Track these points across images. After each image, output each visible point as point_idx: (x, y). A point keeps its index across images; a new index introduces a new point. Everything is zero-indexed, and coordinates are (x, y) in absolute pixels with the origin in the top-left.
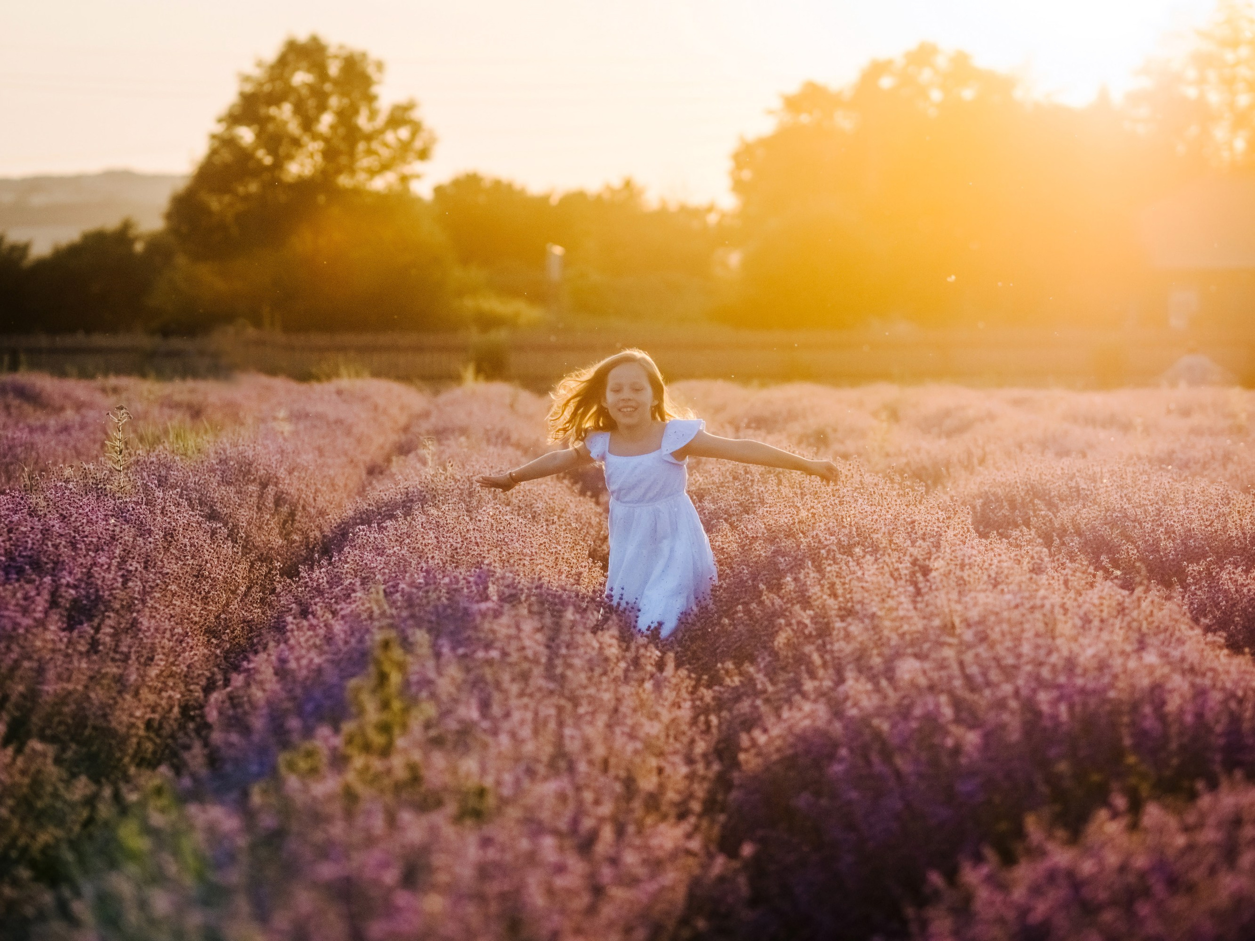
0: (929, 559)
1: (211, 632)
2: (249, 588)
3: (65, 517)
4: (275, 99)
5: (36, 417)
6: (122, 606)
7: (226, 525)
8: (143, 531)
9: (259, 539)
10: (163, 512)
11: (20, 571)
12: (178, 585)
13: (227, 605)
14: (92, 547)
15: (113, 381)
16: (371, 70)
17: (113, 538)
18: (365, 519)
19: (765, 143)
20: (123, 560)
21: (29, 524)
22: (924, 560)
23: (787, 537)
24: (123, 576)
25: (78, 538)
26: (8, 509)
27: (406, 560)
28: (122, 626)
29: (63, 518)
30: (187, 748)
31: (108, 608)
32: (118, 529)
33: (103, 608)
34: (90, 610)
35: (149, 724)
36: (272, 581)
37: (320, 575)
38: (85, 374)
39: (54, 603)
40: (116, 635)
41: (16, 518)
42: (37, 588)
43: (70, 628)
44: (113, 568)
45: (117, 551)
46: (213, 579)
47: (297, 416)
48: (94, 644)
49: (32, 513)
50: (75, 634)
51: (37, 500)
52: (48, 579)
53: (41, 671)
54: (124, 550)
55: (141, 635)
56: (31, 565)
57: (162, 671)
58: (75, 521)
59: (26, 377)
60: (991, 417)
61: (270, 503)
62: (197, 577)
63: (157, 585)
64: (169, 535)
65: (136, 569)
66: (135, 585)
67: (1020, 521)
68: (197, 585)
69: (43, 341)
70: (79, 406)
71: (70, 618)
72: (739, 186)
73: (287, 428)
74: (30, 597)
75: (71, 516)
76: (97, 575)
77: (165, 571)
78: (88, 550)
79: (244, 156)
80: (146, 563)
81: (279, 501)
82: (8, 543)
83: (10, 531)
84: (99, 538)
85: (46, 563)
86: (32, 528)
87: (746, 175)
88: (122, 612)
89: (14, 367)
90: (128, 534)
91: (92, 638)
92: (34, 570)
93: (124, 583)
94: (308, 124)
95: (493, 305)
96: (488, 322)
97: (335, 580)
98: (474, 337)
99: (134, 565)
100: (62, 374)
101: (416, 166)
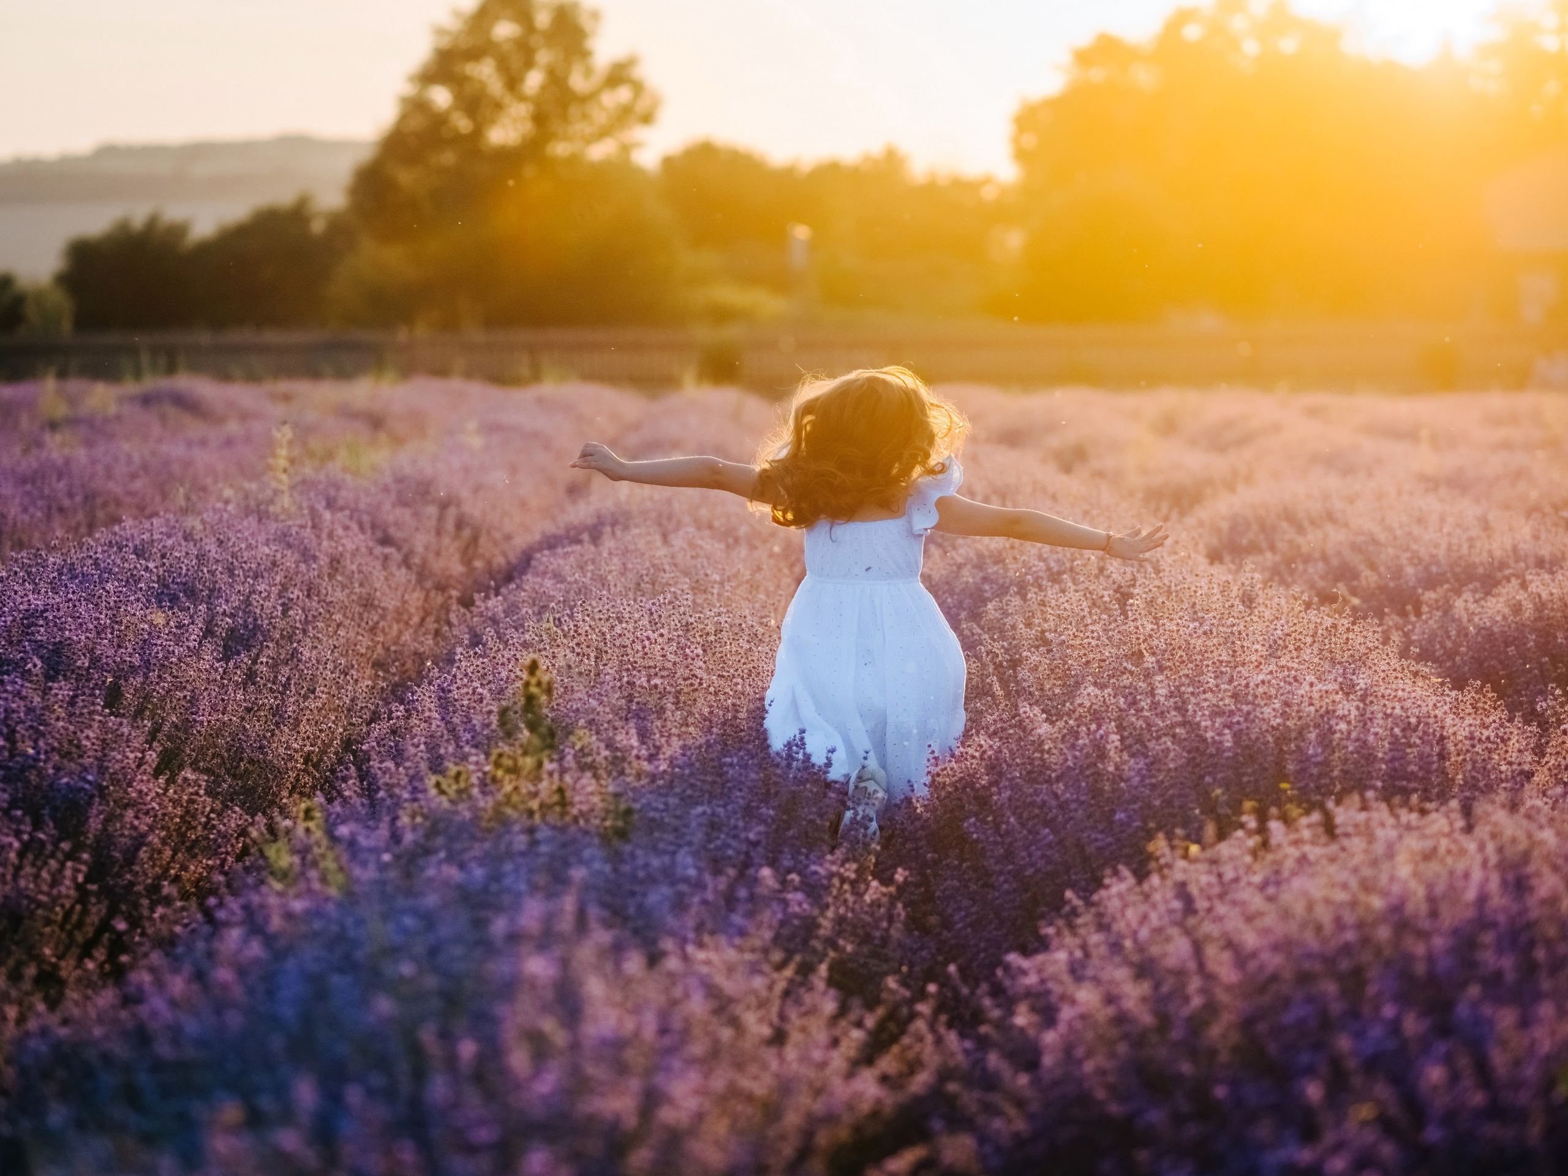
0: (1134, 586)
1: (378, 665)
2: (423, 620)
3: (222, 542)
4: (474, 54)
5: (195, 428)
6: (282, 636)
7: (399, 549)
8: (307, 556)
9: (437, 565)
10: (330, 536)
11: (174, 599)
12: (344, 615)
13: (398, 637)
14: (251, 574)
15: (283, 386)
16: (584, 21)
17: (274, 564)
18: (551, 543)
19: (1052, 104)
20: (284, 588)
21: (184, 549)
22: (1129, 587)
23: (996, 563)
24: (283, 604)
25: (236, 563)
26: (161, 533)
27: (586, 588)
28: (282, 657)
29: (220, 543)
30: (345, 779)
31: (267, 637)
32: (279, 556)
33: (261, 638)
34: (248, 640)
35: (307, 759)
36: (448, 611)
37: (496, 604)
38: (252, 377)
39: (208, 632)
40: (274, 666)
41: (169, 542)
42: (191, 617)
43: (226, 658)
44: (272, 596)
45: (278, 578)
46: (384, 609)
47: (491, 428)
48: (251, 676)
49: (188, 537)
50: (231, 664)
51: (193, 523)
52: (203, 607)
53: (193, 700)
54: (286, 577)
55: (301, 666)
56: (185, 592)
57: (324, 705)
58: (234, 545)
59: (186, 382)
60: (1276, 428)
61: (450, 525)
62: (366, 606)
63: (320, 614)
64: (335, 562)
65: (298, 597)
66: (297, 614)
67: (1264, 545)
68: (365, 615)
69: (204, 338)
70: (245, 416)
71: (226, 647)
72: (1021, 155)
73: (476, 442)
74: (184, 625)
75: (229, 539)
76: (255, 604)
77: (329, 599)
78: (246, 577)
79: (439, 121)
80: (309, 590)
81: (460, 525)
82: (161, 569)
83: (163, 556)
84: (259, 564)
85: (202, 591)
86: (187, 554)
87: (1030, 140)
88: (282, 643)
89: (171, 369)
90: (290, 560)
91: (250, 669)
92: (188, 597)
93: (285, 613)
94: (513, 83)
95: (730, 295)
96: (721, 315)
97: (512, 609)
98: (704, 334)
99: (295, 593)
100: (225, 377)
101: (639, 133)
